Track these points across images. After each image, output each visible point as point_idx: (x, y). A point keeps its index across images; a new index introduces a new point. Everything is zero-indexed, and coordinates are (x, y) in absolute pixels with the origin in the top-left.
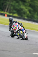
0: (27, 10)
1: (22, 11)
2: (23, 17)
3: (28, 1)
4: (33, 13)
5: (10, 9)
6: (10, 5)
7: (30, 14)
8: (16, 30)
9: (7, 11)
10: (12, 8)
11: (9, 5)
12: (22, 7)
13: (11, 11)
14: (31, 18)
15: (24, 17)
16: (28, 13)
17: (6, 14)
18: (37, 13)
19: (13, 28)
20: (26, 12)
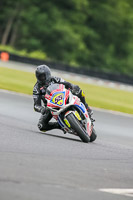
0: (77, 37)
1: (61, 43)
2: (64, 63)
3: (82, 5)
4: (98, 47)
5: (20, 36)
6: (19, 22)
7: (88, 52)
8: (58, 109)
9: (8, 43)
11: (15, 20)
12: (62, 26)
13: (24, 41)
14: (93, 65)
15: (69, 61)
16: (82, 46)
17: (5, 52)
18: (112, 48)
19: (49, 101)
20: (76, 46)
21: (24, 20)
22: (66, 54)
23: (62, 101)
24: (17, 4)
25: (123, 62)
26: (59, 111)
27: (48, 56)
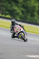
0: (19, 11)
1: (15, 13)
4: (26, 14)
5: (3, 11)
6: (3, 7)
7: (23, 15)
10: (4, 9)
12: (15, 8)
14: (24, 19)
16: (21, 14)
18: (30, 14)
19: (15, 30)
20: (19, 13)
21: (4, 6)
22: (16, 16)
23: (19, 30)
24: (2, 1)
25: (33, 18)
26: (18, 33)
27: (11, 17)
